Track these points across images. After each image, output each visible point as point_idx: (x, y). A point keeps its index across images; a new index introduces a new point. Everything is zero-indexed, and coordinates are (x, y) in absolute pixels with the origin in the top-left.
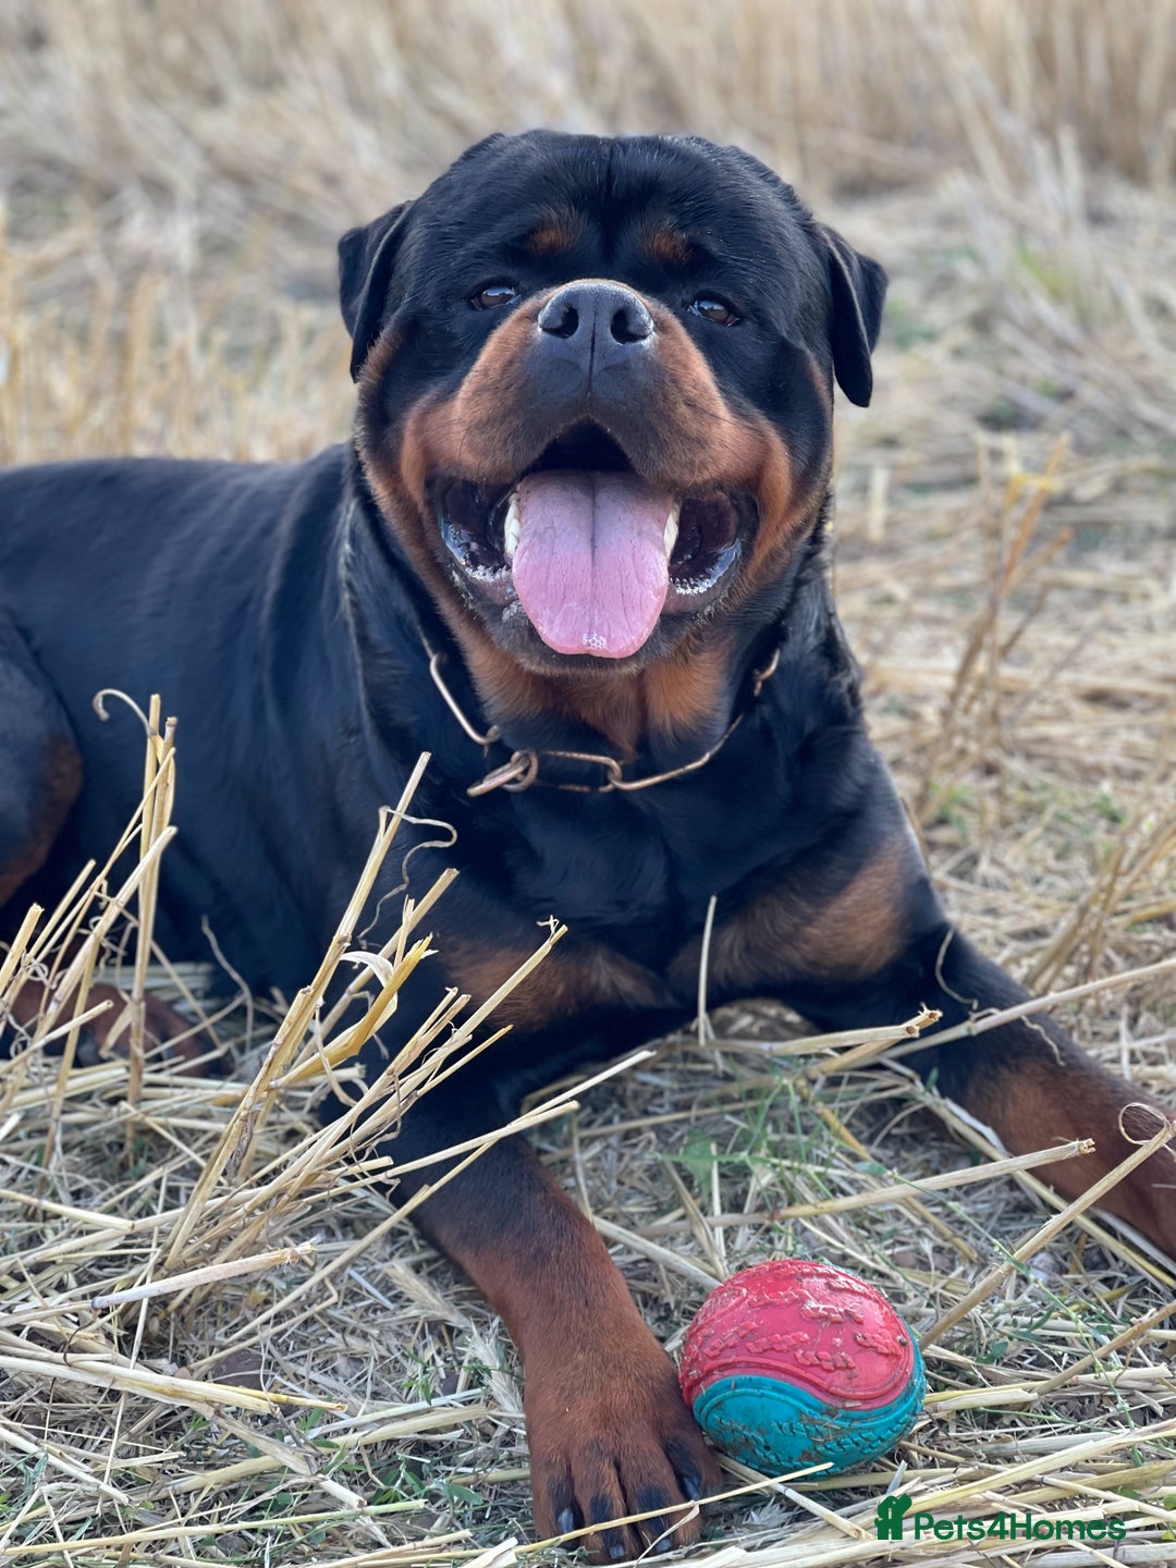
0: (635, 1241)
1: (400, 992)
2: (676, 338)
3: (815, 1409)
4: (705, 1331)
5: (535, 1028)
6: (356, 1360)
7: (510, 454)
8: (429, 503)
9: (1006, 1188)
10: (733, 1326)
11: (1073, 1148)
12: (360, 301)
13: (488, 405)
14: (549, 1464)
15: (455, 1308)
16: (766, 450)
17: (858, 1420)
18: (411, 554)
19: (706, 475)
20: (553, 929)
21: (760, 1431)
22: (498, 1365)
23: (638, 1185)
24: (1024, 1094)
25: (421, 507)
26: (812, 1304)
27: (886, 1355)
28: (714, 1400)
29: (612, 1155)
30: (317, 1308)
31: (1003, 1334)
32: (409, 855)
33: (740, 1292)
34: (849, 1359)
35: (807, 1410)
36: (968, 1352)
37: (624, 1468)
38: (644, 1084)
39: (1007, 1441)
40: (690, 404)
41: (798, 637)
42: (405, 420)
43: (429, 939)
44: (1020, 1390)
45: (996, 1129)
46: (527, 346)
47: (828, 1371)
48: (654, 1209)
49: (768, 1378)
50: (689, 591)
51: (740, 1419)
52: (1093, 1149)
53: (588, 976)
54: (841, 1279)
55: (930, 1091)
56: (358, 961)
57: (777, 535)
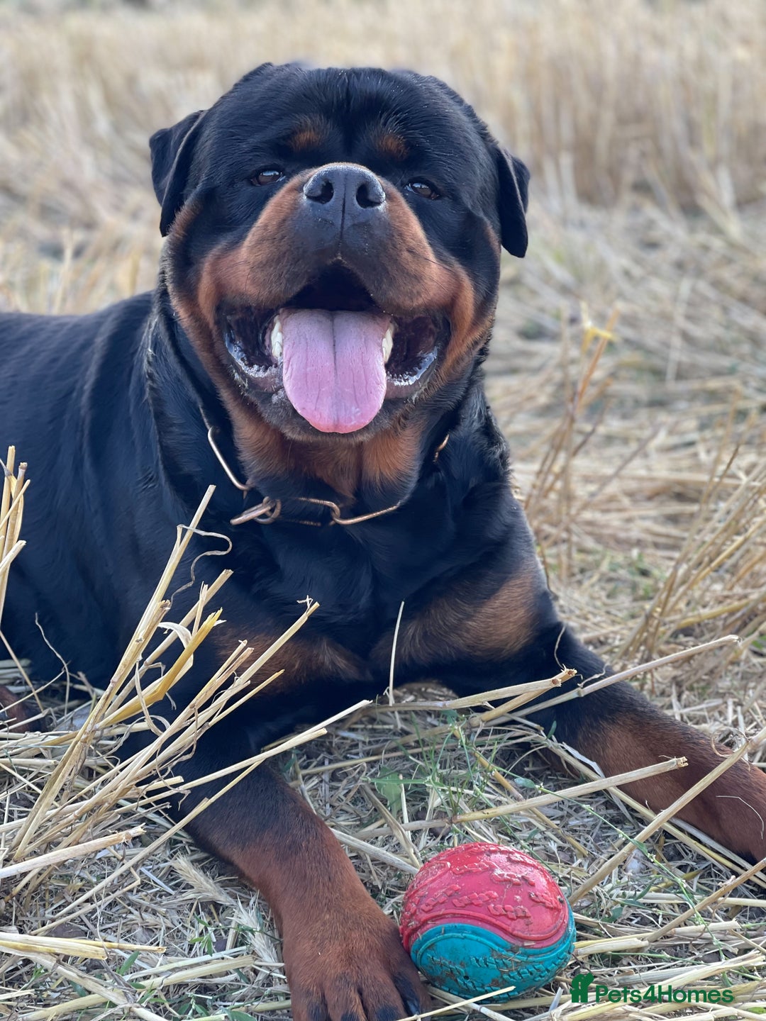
0: (353, 841)
1: (197, 653)
2: (399, 205)
3: (503, 948)
4: (420, 893)
5: (278, 692)
6: (149, 930)
7: (283, 285)
8: (217, 323)
9: (603, 807)
10: (442, 888)
11: (673, 763)
12: (168, 179)
13: (267, 251)
14: (308, 993)
15: (223, 891)
16: (459, 286)
17: (533, 955)
18: (203, 357)
19: (420, 301)
20: (309, 605)
21: (461, 964)
22: (258, 929)
23: (345, 808)
24: (618, 738)
25: (211, 325)
26: (498, 872)
27: (551, 909)
28: (428, 943)
29: (325, 787)
30: (118, 893)
31: (617, 903)
32: (196, 560)
33: (445, 865)
34: (527, 910)
35: (497, 948)
36: (593, 915)
37: (365, 994)
38: (344, 738)
39: (629, 973)
40: (410, 251)
41: (467, 422)
42: (203, 263)
43: (220, 612)
44: (636, 939)
45: (598, 763)
46: (296, 209)
47: (512, 919)
48: (358, 823)
49: (468, 925)
50: (403, 383)
51: (447, 956)
52: (687, 764)
53: (317, 655)
54: (516, 855)
55: (551, 739)
56: (168, 628)
57: (461, 347)
